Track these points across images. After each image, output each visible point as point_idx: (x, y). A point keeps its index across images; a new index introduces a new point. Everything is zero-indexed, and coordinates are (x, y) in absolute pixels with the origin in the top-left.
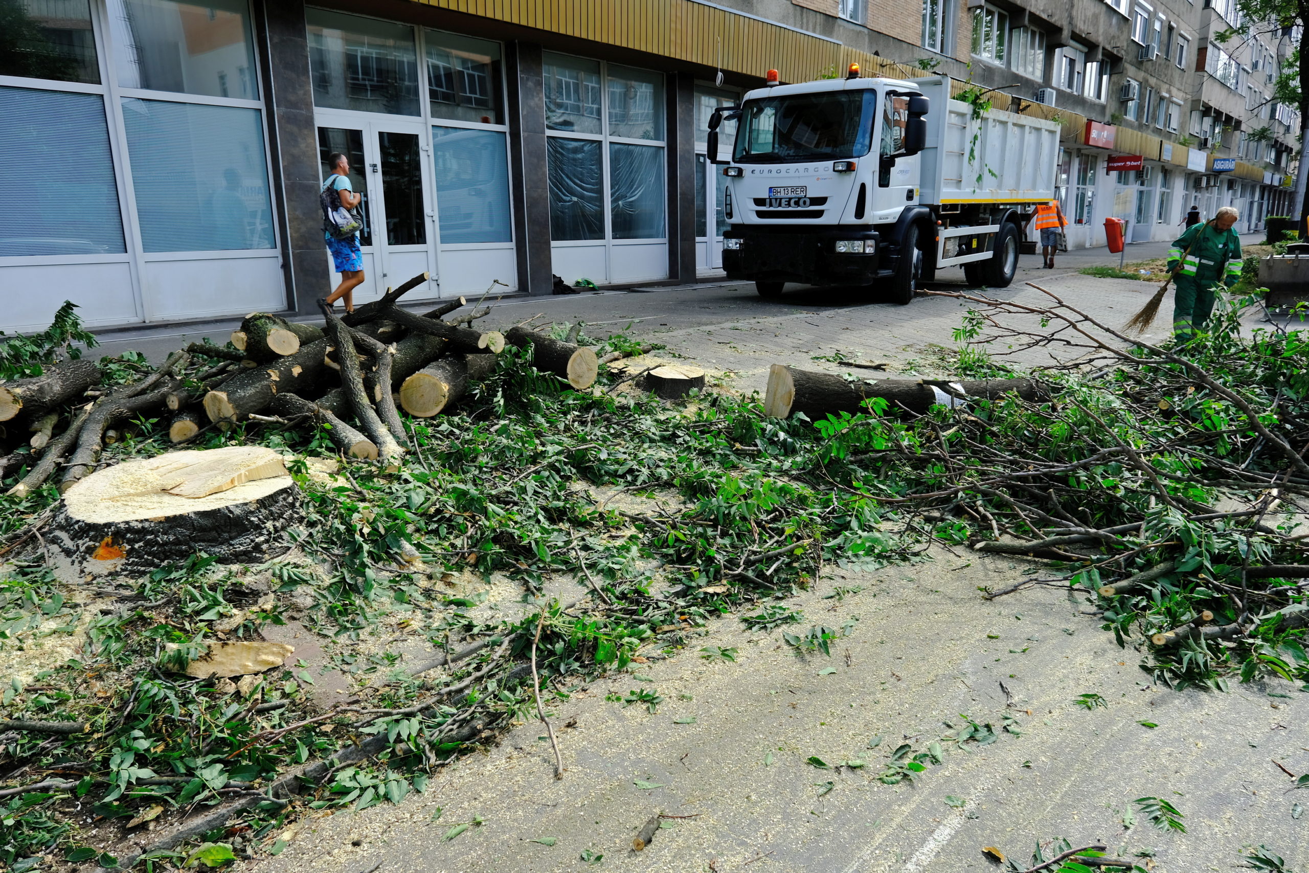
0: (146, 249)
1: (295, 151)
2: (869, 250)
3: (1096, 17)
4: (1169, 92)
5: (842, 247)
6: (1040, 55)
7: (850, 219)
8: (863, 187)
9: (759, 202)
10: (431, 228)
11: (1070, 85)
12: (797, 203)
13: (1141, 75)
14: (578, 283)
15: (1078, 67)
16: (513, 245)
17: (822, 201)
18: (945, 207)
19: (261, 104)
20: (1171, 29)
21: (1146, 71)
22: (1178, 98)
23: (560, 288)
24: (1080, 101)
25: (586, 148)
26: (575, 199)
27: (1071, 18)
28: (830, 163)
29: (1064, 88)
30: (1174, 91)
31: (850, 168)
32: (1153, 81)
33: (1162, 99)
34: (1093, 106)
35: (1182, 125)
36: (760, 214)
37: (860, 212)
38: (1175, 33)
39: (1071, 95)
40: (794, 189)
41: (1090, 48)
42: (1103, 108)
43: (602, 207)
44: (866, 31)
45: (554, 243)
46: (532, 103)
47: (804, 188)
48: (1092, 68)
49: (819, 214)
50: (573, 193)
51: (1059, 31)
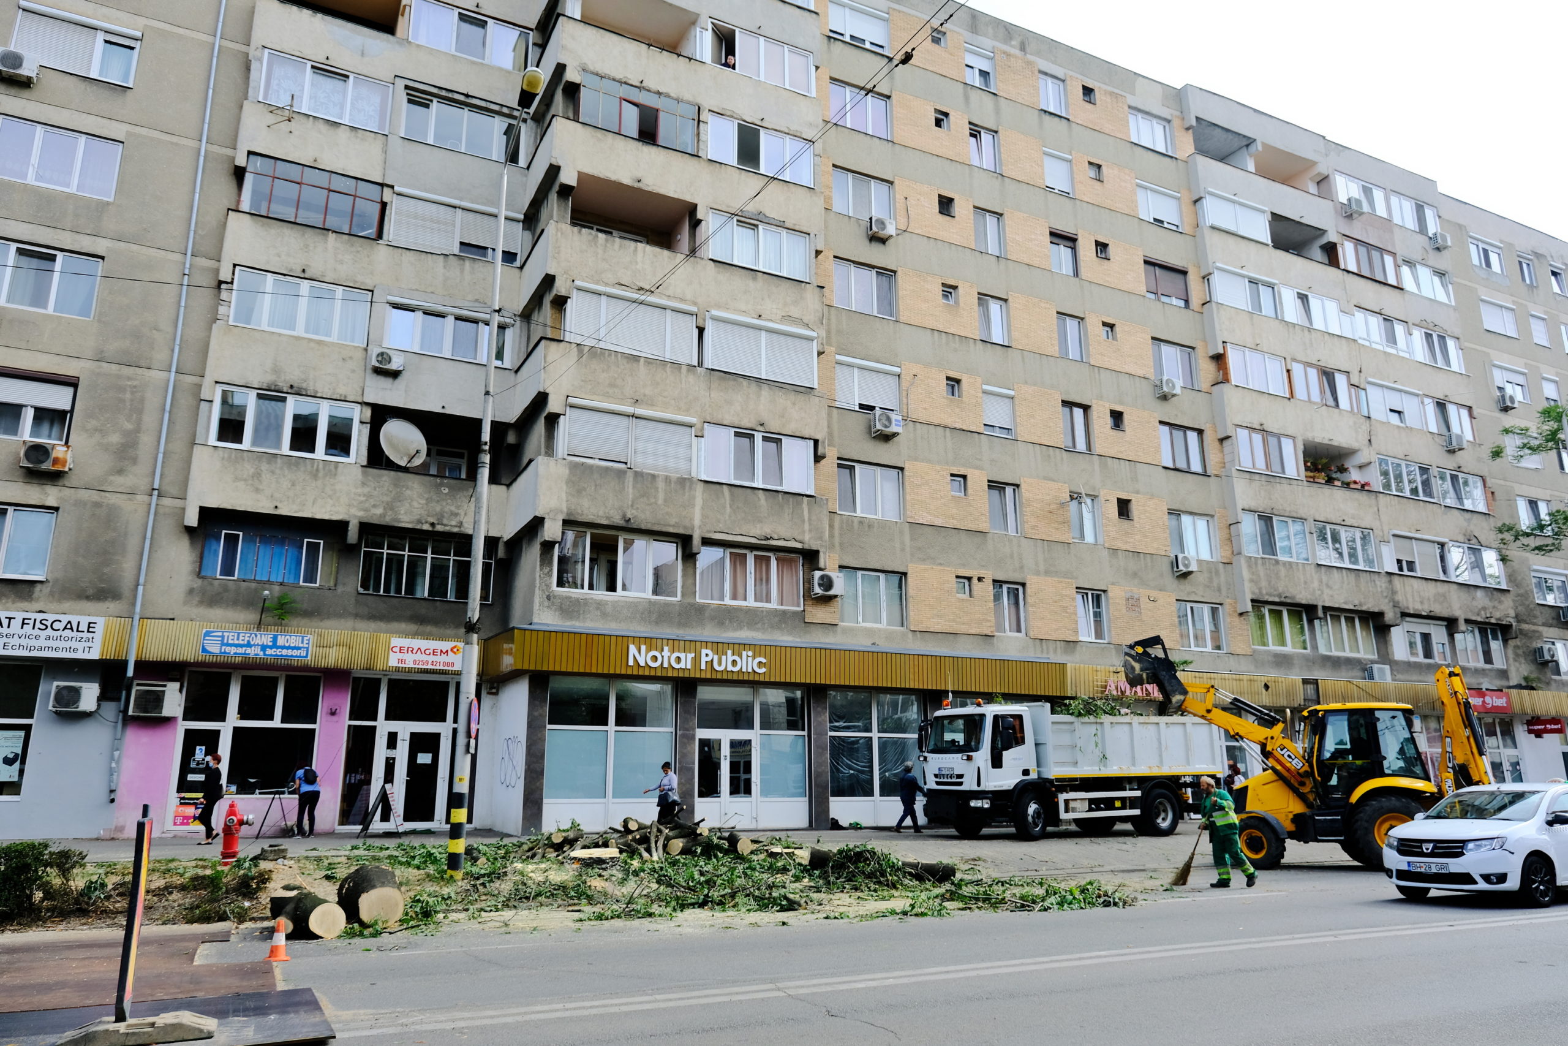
0: (614, 797)
1: (685, 751)
2: (986, 806)
3: (1441, 596)
5: (973, 804)
7: (975, 788)
8: (979, 768)
9: (936, 776)
10: (755, 788)
11: (1429, 656)
12: (951, 778)
14: (850, 824)
15: (1438, 639)
16: (807, 799)
17: (961, 776)
18: (1058, 780)
19: (673, 730)
23: (835, 825)
25: (861, 742)
26: (852, 772)
27: (1395, 602)
28: (960, 755)
29: (1417, 660)
31: (969, 758)
34: (1482, 670)
36: (938, 783)
37: (979, 784)
39: (1432, 665)
40: (949, 769)
41: (1450, 623)
43: (872, 776)
44: (1112, 646)
45: (831, 799)
46: (820, 719)
47: (953, 769)
48: (1466, 638)
49: (961, 784)
50: (850, 768)
51: (1381, 614)
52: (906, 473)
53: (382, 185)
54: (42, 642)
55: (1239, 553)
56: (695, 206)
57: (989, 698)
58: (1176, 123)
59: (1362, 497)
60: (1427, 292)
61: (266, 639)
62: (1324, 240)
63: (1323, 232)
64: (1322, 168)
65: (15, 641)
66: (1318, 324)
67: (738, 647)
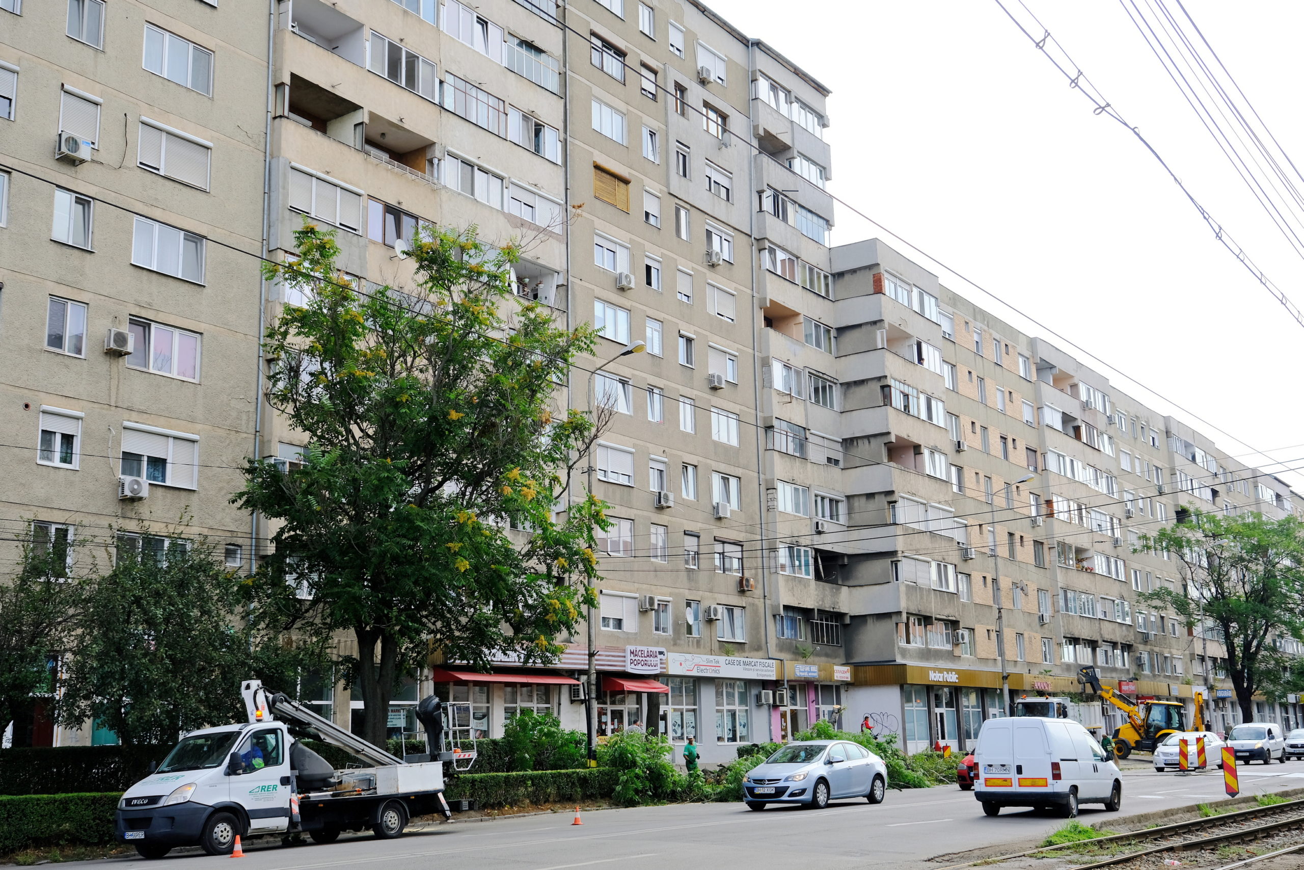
3: (1114, 630)
4: (1170, 652)
6: (1089, 650)
11: (1107, 663)
13: (1148, 648)
15: (1110, 653)
19: (927, 708)
20: (1162, 618)
21: (1151, 645)
22: (1177, 653)
24: (1114, 670)
27: (1101, 635)
29: (1104, 665)
30: (1174, 651)
32: (1157, 649)
33: (1166, 658)
34: (1121, 670)
35: (1186, 670)
38: (1165, 620)
39: (1108, 668)
41: (1114, 645)
42: (1128, 670)
44: (1025, 662)
48: (1118, 652)
50: (967, 728)
51: (1097, 641)
52: (972, 577)
53: (804, 428)
54: (764, 673)
55: (1058, 611)
56: (920, 446)
57: (1054, 695)
58: (1031, 359)
59: (1090, 576)
60: (1107, 452)
61: (807, 669)
62: (1076, 424)
63: (1075, 419)
64: (1075, 381)
65: (759, 672)
66: (1077, 479)
67: (952, 670)
